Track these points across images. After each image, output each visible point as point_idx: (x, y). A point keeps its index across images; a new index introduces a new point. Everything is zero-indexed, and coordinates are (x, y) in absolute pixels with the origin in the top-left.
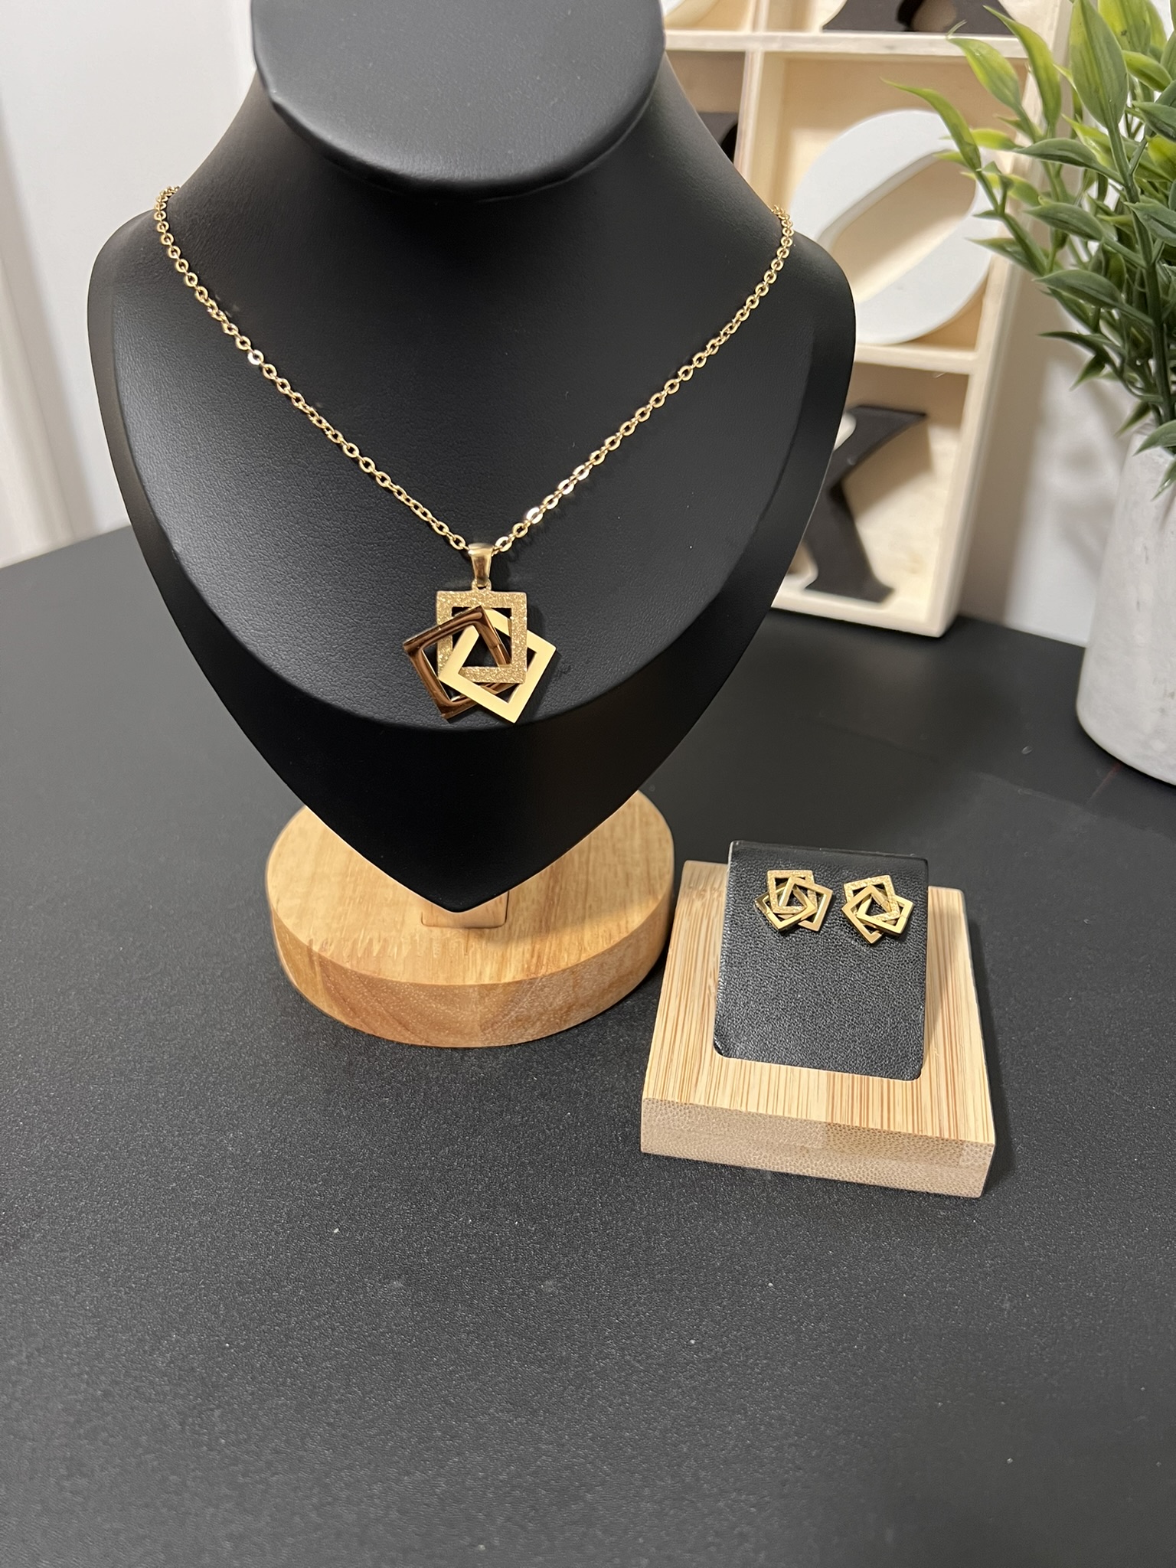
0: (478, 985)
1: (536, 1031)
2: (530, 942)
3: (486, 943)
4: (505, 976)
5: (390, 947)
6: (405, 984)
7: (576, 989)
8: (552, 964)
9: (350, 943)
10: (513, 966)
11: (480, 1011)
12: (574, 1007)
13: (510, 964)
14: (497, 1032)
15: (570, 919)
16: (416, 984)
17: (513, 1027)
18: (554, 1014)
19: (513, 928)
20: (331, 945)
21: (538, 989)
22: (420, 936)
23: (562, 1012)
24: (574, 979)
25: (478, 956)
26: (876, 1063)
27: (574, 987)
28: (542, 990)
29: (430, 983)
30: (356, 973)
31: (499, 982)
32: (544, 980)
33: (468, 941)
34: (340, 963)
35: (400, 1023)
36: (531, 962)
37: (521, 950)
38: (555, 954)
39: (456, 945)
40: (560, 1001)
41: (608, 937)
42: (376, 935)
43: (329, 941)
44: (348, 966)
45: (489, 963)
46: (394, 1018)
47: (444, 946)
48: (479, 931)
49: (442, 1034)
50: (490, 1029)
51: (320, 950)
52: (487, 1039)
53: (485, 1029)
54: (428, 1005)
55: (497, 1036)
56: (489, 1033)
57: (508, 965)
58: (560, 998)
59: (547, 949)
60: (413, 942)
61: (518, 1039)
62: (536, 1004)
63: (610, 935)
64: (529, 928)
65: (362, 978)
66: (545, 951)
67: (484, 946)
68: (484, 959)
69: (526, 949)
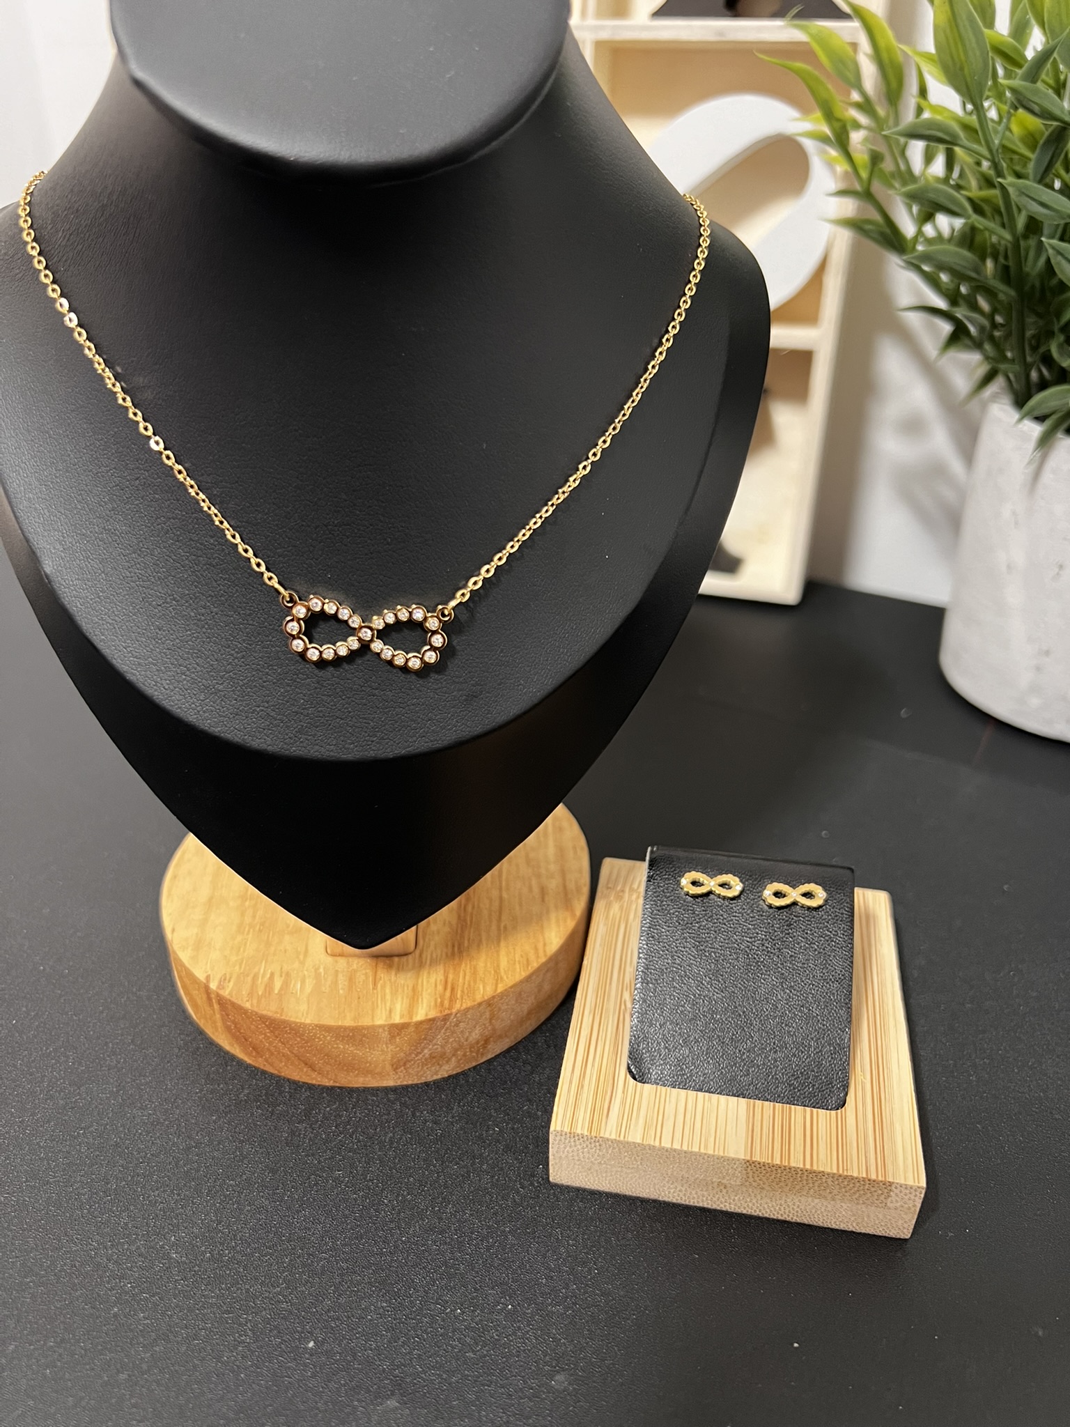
0: (388, 1025)
1: (452, 1066)
2: (442, 972)
3: (396, 974)
4: (417, 1014)
5: (293, 982)
6: (309, 1025)
7: (493, 1021)
8: (466, 997)
9: (249, 979)
10: (425, 1001)
11: (392, 1051)
12: (491, 1039)
13: (422, 999)
14: (410, 1071)
15: (484, 942)
16: (319, 1022)
17: (426, 1065)
18: (470, 1048)
19: (424, 956)
20: (229, 981)
21: (453, 1024)
22: (324, 968)
23: (479, 1045)
24: (491, 1011)
25: (388, 991)
26: (799, 1091)
27: (491, 1019)
28: (457, 1025)
29: (336, 1024)
30: (257, 1013)
31: (409, 1021)
32: (458, 1015)
33: (375, 975)
34: (239, 1002)
35: (306, 1064)
36: (444, 995)
37: (432, 980)
38: (469, 985)
39: (363, 977)
40: (476, 1035)
41: (525, 962)
42: (278, 968)
43: (228, 978)
44: (247, 1005)
45: (400, 999)
46: (299, 1059)
47: (351, 979)
48: (389, 962)
49: (351, 1074)
50: (402, 1068)
51: (218, 987)
52: (400, 1078)
53: (397, 1068)
54: (335, 1046)
55: (410, 1073)
56: (401, 1072)
57: (420, 1000)
58: (477, 1032)
59: (461, 980)
60: (317, 975)
61: (432, 1076)
62: (451, 1040)
63: (528, 961)
64: (441, 955)
65: (263, 1019)
66: (459, 981)
67: (393, 978)
68: (394, 993)
69: (439, 979)
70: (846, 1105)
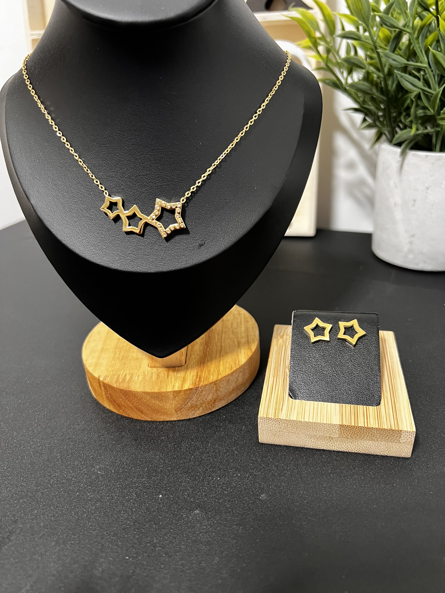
0: (173, 391)
1: (200, 412)
2: (195, 371)
3: (177, 373)
4: (185, 387)
5: (134, 377)
6: (140, 392)
8: (205, 381)
9: (116, 377)
10: (188, 382)
11: (174, 403)
12: (217, 400)
14: (183, 413)
15: (214, 361)
16: (145, 392)
17: (189, 410)
18: (208, 404)
19: (188, 367)
20: (108, 377)
21: (200, 392)
22: (147, 372)
23: (211, 403)
24: (216, 387)
25: (173, 379)
27: (216, 391)
28: (202, 392)
29: (151, 391)
30: (119, 388)
31: (182, 389)
32: (202, 388)
33: (168, 374)
34: (112, 385)
35: (139, 411)
36: (196, 380)
37: (192, 375)
38: (207, 376)
39: (163, 375)
40: (210, 397)
42: (128, 372)
44: (115, 386)
45: (178, 382)
46: (136, 408)
47: (158, 375)
48: (173, 369)
49: (158, 415)
51: (103, 380)
52: (178, 416)
54: (151, 402)
55: (182, 415)
56: (179, 413)
57: (186, 382)
59: (203, 375)
60: (144, 374)
61: (192, 416)
62: (199, 399)
63: (231, 367)
64: (196, 365)
65: (121, 391)
66: (202, 375)
67: (175, 374)
68: (176, 380)
69: (194, 375)
70: (381, 404)
